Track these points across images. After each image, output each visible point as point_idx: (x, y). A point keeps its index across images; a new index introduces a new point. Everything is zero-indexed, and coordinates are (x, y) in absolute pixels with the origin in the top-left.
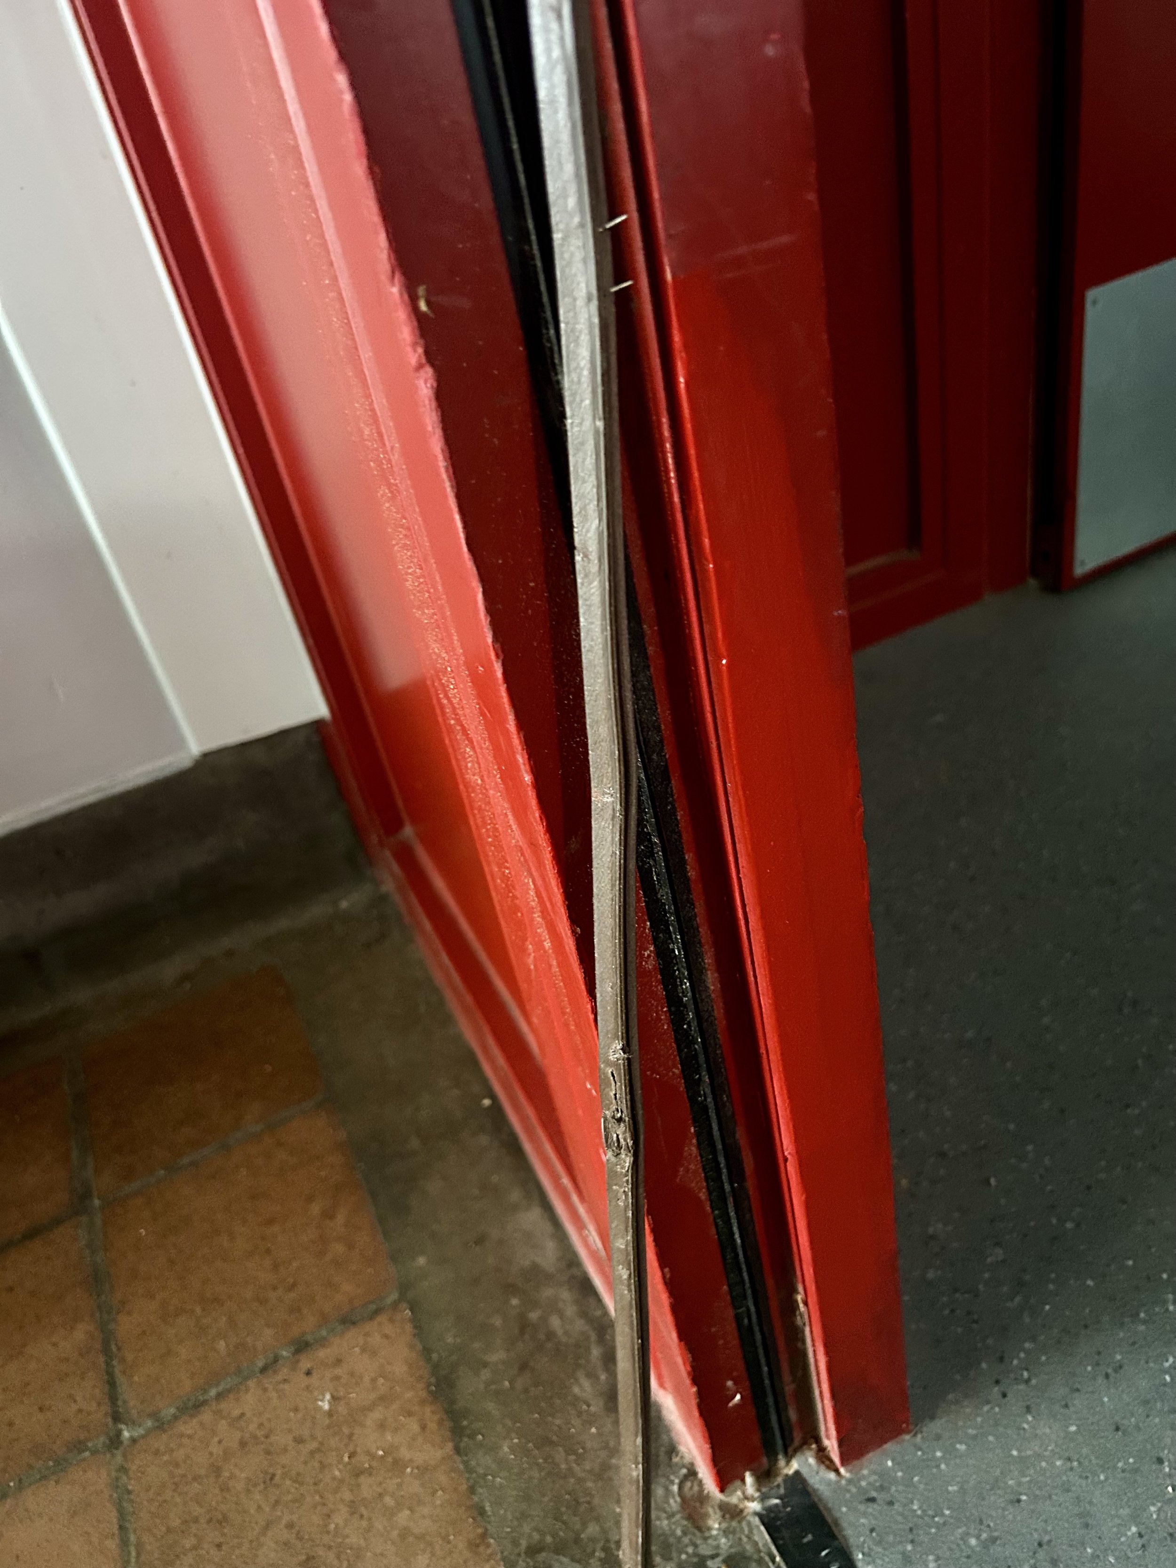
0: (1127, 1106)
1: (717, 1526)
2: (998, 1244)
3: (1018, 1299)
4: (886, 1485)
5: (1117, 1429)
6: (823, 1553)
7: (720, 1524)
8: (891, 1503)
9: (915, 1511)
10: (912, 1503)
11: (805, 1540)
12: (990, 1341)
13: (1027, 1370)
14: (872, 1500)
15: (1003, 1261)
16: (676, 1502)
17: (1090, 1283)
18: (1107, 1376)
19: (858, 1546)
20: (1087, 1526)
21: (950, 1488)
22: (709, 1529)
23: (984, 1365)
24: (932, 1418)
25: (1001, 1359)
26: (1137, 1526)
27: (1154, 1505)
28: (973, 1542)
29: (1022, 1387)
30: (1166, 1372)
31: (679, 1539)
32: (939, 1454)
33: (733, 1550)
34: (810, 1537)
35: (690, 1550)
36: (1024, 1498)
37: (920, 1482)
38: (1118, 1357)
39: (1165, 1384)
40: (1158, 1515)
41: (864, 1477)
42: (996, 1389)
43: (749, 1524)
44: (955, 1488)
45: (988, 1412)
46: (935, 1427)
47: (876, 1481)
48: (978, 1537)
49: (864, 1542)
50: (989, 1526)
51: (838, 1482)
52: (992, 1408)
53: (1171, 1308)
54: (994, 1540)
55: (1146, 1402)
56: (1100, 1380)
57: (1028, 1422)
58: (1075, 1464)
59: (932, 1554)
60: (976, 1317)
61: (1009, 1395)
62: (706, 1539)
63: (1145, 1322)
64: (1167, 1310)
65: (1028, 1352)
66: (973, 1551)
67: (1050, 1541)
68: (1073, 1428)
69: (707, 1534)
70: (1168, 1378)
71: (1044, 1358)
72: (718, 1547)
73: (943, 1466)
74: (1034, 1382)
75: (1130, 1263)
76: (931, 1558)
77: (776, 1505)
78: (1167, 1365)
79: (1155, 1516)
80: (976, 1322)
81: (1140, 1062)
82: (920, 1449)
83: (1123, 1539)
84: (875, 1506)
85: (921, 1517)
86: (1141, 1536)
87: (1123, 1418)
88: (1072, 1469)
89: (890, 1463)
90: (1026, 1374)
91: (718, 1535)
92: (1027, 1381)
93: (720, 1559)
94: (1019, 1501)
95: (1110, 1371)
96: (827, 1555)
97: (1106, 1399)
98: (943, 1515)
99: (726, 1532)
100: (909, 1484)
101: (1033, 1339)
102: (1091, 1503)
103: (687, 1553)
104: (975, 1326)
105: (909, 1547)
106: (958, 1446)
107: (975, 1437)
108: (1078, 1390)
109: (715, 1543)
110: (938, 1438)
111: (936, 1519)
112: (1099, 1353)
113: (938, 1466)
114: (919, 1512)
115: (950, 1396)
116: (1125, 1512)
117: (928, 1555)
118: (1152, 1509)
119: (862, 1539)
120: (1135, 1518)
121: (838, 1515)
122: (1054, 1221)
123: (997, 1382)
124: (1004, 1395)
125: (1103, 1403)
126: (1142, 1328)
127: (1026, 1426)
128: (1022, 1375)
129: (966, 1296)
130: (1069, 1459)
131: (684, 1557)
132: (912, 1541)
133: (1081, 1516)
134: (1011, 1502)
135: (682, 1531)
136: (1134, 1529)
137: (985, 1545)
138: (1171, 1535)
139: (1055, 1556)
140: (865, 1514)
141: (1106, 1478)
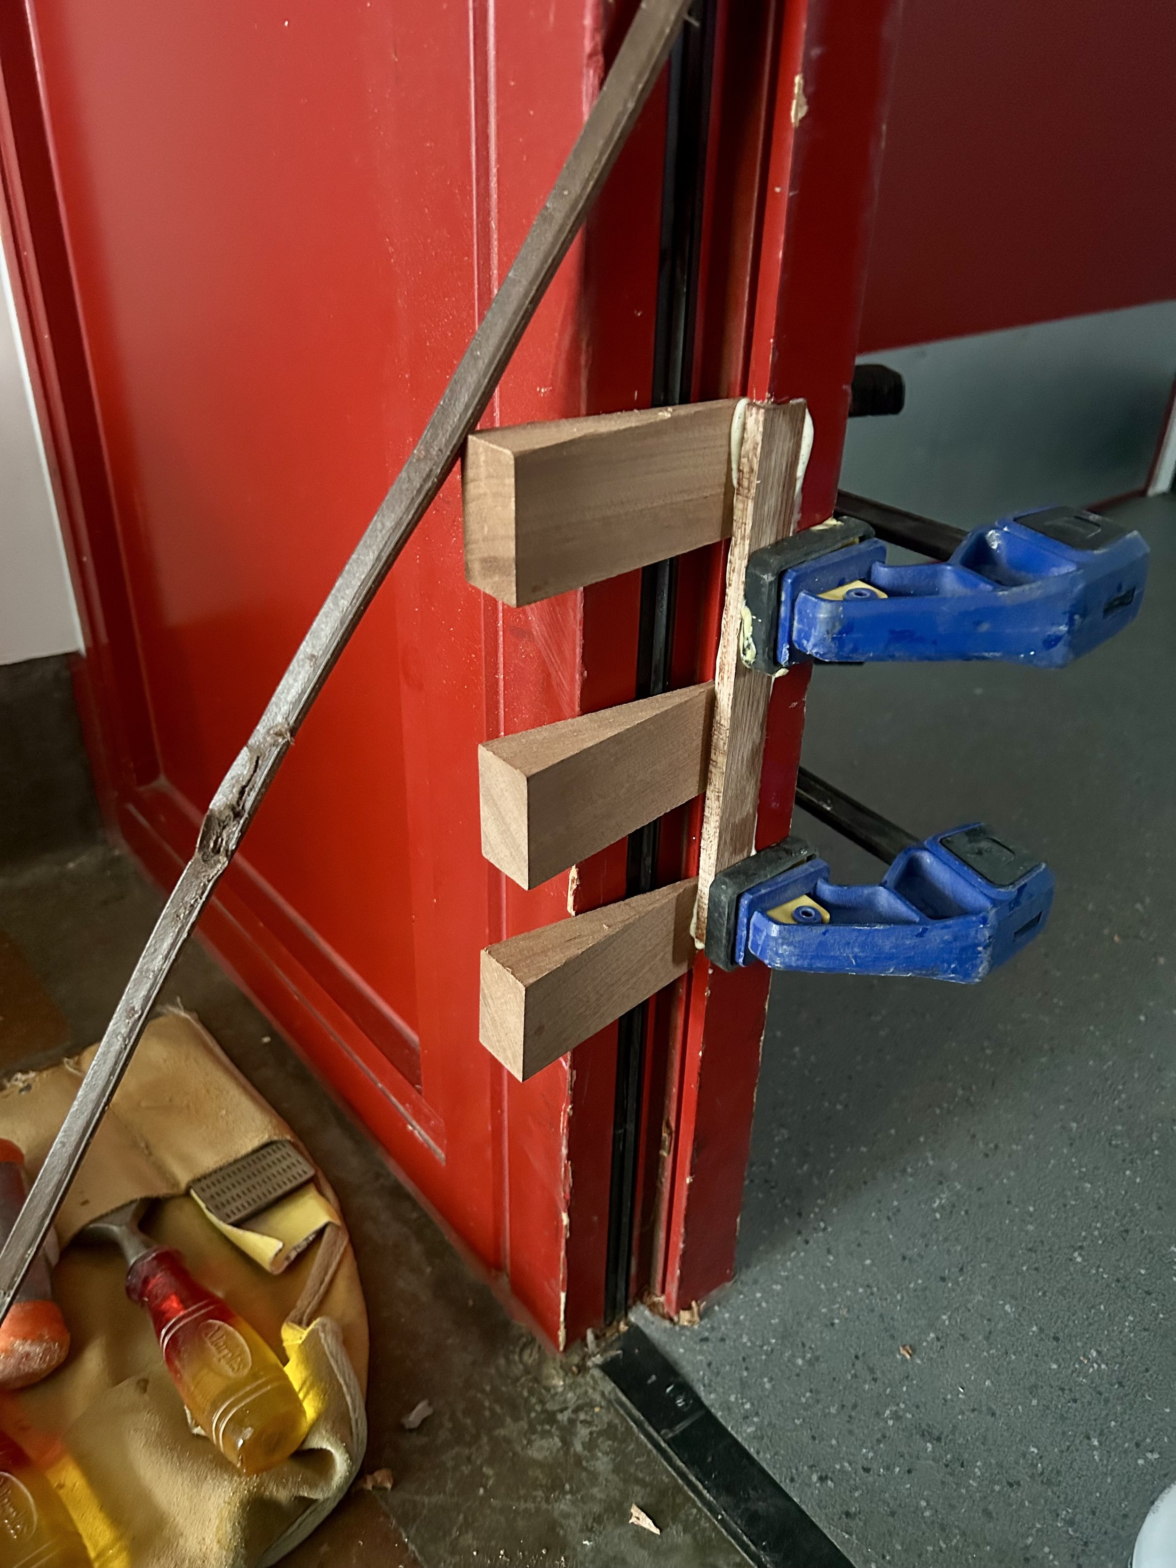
0: (871, 1014)
1: (562, 1383)
2: (782, 1126)
3: (806, 1167)
4: (715, 1326)
5: (904, 1258)
6: (669, 1390)
7: (564, 1381)
8: (723, 1340)
9: (745, 1343)
10: (741, 1337)
11: (649, 1382)
12: (787, 1201)
13: (822, 1220)
14: (705, 1340)
15: (789, 1139)
17: (864, 1149)
18: (889, 1219)
20: (892, 1337)
21: (773, 1321)
22: (555, 1387)
23: (786, 1220)
24: (748, 1266)
25: (800, 1214)
26: (935, 1331)
27: (945, 1314)
28: (800, 1362)
29: (821, 1234)
30: (935, 1211)
31: (527, 1400)
32: (758, 1295)
33: (580, 1402)
34: (654, 1378)
35: (538, 1408)
36: (837, 1321)
37: (745, 1319)
38: (895, 1203)
39: (936, 1220)
40: (950, 1321)
42: (799, 1238)
43: (593, 1377)
44: (777, 1320)
45: (795, 1257)
46: (746, 1276)
47: (707, 1323)
48: (803, 1358)
49: (704, 1375)
50: (810, 1348)
51: (671, 1329)
52: (798, 1253)
53: (931, 1162)
54: (817, 1359)
55: (923, 1236)
56: (884, 1222)
57: (830, 1261)
58: (875, 1289)
59: (765, 1376)
60: (773, 1184)
61: (811, 1242)
62: (552, 1396)
63: (912, 1175)
64: (927, 1165)
65: (821, 1207)
66: (801, 1370)
67: (864, 1354)
68: (868, 1262)
69: (552, 1392)
70: (938, 1216)
71: (835, 1210)
72: (565, 1401)
73: (764, 1305)
74: (830, 1229)
75: (893, 1131)
76: (766, 1380)
77: (618, 1356)
78: (935, 1205)
79: (947, 1323)
80: (774, 1188)
82: (741, 1293)
83: (925, 1344)
84: (709, 1344)
85: (750, 1348)
86: (938, 1339)
87: (908, 1249)
88: (872, 1294)
89: (717, 1307)
90: (822, 1225)
91: (564, 1391)
92: (825, 1229)
93: (570, 1410)
94: (833, 1324)
95: (890, 1214)
96: (671, 1391)
97: (891, 1237)
98: (769, 1343)
99: (571, 1387)
100: (736, 1322)
101: (824, 1196)
102: (892, 1318)
103: (536, 1412)
104: (774, 1191)
105: (745, 1374)
106: (774, 1287)
107: (787, 1278)
108: (867, 1232)
109: (562, 1399)
110: (756, 1282)
111: (765, 1348)
112: (879, 1202)
113: (759, 1305)
114: (749, 1344)
115: (762, 1248)
116: (922, 1322)
117: (762, 1378)
118: (944, 1317)
119: (701, 1373)
120: (931, 1326)
121: (676, 1356)
122: (826, 1104)
123: (799, 1233)
124: (807, 1242)
125: (889, 1240)
126: (911, 1179)
127: (829, 1264)
128: (819, 1225)
129: (762, 1168)
130: (869, 1286)
131: (533, 1414)
132: (747, 1369)
133: (886, 1330)
134: (826, 1326)
135: (529, 1392)
136: (932, 1335)
137: (810, 1363)
138: (963, 1335)
139: (871, 1365)
140: (701, 1352)
141: (902, 1298)
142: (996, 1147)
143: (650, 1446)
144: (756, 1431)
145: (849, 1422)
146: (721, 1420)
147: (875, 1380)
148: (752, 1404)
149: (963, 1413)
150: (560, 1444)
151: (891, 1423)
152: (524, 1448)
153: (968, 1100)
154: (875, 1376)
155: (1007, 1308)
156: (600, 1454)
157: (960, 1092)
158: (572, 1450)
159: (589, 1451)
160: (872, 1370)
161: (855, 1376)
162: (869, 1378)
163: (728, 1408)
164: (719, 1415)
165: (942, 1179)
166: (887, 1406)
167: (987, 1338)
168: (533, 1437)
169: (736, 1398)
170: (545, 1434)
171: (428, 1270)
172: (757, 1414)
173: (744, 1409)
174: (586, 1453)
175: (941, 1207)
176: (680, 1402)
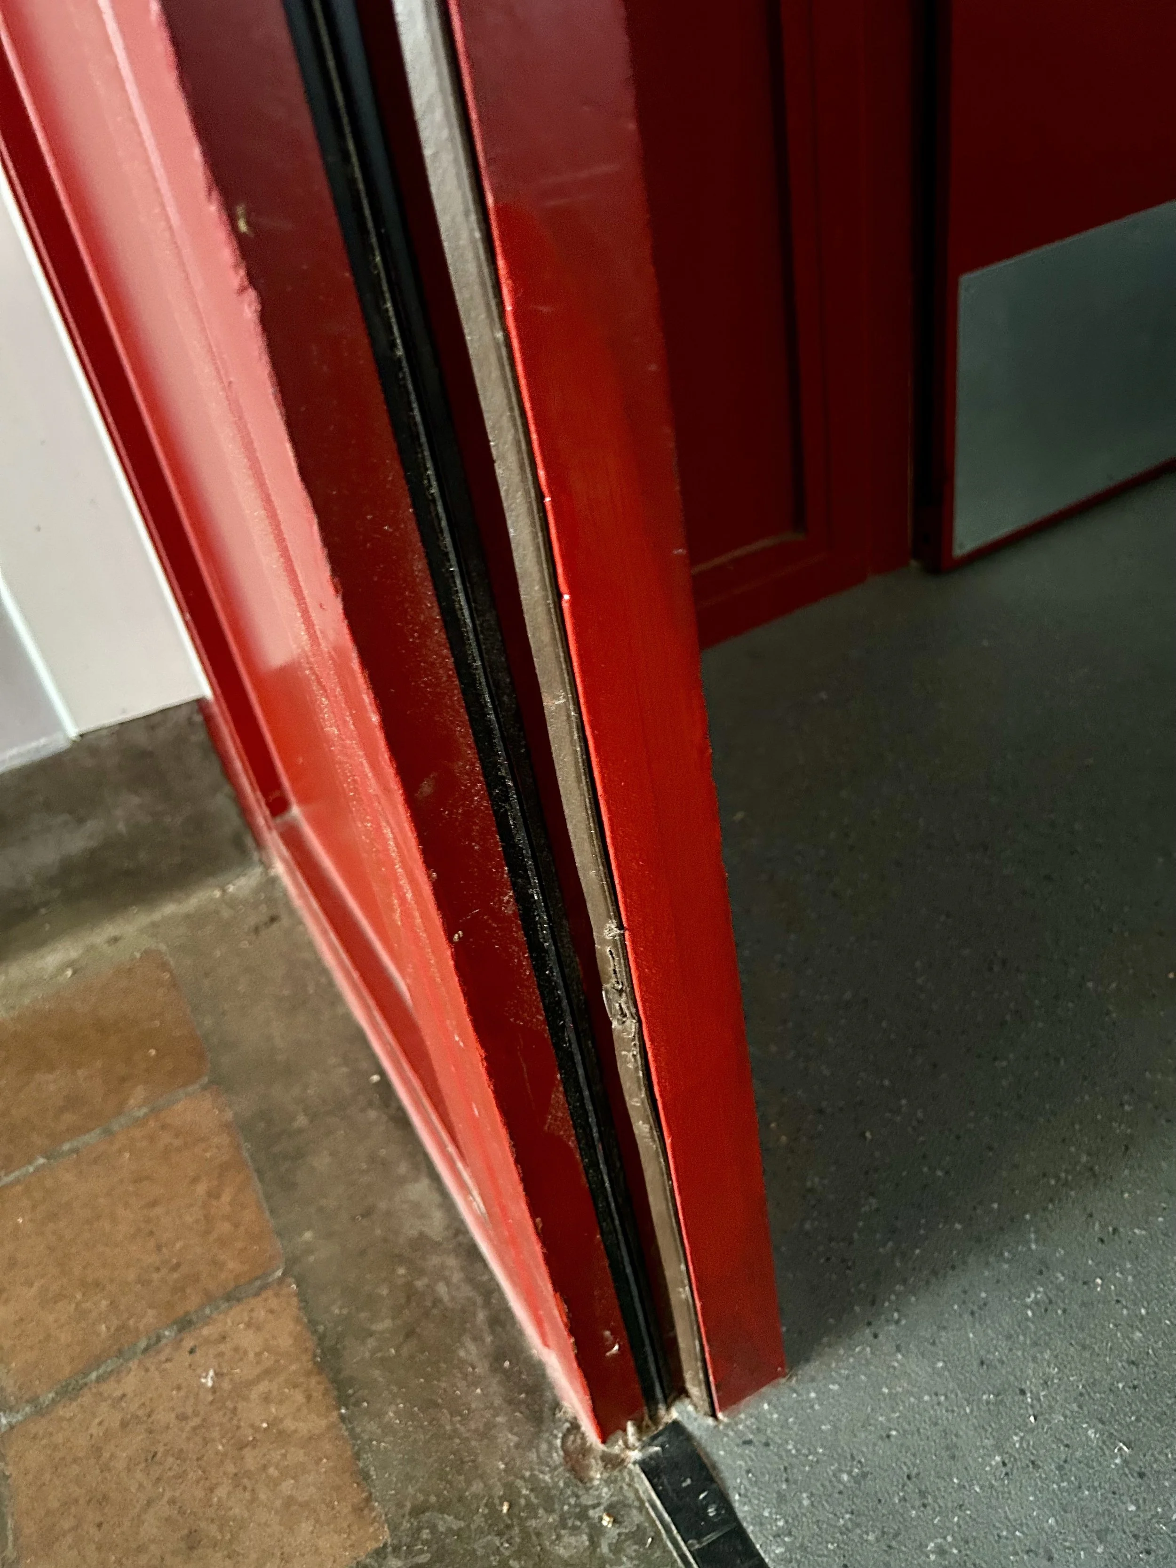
0: (995, 1059)
1: (598, 1476)
2: (872, 1194)
3: (890, 1244)
4: (763, 1427)
5: (982, 1363)
6: (702, 1496)
7: (601, 1474)
8: (767, 1444)
9: (790, 1450)
10: (787, 1442)
11: (684, 1485)
12: (862, 1286)
13: (897, 1310)
14: (749, 1442)
15: (877, 1210)
16: (558, 1455)
17: (958, 1226)
18: (972, 1313)
19: (734, 1488)
20: (953, 1457)
21: (823, 1427)
22: (591, 1479)
23: (857, 1309)
24: (807, 1360)
25: (873, 1303)
26: (1000, 1454)
27: (1016, 1434)
28: (845, 1477)
29: (892, 1327)
30: (1028, 1307)
31: (562, 1492)
32: (813, 1395)
33: (615, 1499)
34: (689, 1481)
35: (572, 1501)
36: (894, 1433)
37: (795, 1423)
38: (983, 1295)
39: (1027, 1319)
40: (1021, 1444)
41: (741, 1421)
42: (867, 1331)
43: (630, 1473)
44: (829, 1427)
45: (859, 1353)
46: (811, 1369)
47: (752, 1424)
48: (849, 1473)
49: (741, 1483)
50: (860, 1462)
51: (716, 1427)
52: (864, 1349)
53: (1033, 1246)
54: (864, 1475)
55: (1009, 1337)
56: (967, 1317)
57: (897, 1361)
58: (942, 1398)
59: (805, 1491)
60: (850, 1264)
61: (881, 1337)
62: (587, 1490)
63: (1008, 1261)
64: (1030, 1249)
65: (898, 1295)
66: (845, 1486)
67: (918, 1474)
68: (940, 1364)
69: (588, 1485)
70: (1030, 1313)
71: (913, 1299)
72: (599, 1497)
73: (817, 1407)
74: (903, 1322)
75: (995, 1206)
76: (805, 1495)
77: (657, 1453)
78: (1029, 1300)
79: (1017, 1445)
80: (849, 1268)
81: (1008, 1018)
82: (795, 1391)
83: (988, 1469)
84: (752, 1448)
85: (796, 1456)
86: (1004, 1464)
87: (988, 1352)
88: (939, 1404)
89: (766, 1406)
90: (896, 1315)
91: (599, 1485)
92: (897, 1322)
93: (602, 1507)
94: (888, 1436)
95: (975, 1308)
96: (704, 1498)
97: (971, 1335)
98: (816, 1453)
99: (608, 1482)
100: (784, 1425)
101: (904, 1282)
102: (956, 1435)
103: (569, 1504)
104: (848, 1272)
105: (784, 1486)
106: (831, 1386)
107: (847, 1377)
108: (945, 1328)
109: (596, 1493)
110: (813, 1380)
111: (810, 1457)
112: (965, 1292)
113: (812, 1407)
114: (794, 1452)
115: (825, 1340)
116: (988, 1443)
117: (801, 1493)
118: (1016, 1438)
119: (738, 1481)
120: (999, 1448)
121: (715, 1458)
122: (925, 1169)
123: (869, 1324)
124: (876, 1336)
125: (968, 1339)
126: (1006, 1266)
127: (896, 1364)
128: (892, 1317)
129: (842, 1244)
130: (936, 1394)
131: (566, 1508)
132: (787, 1480)
133: (948, 1448)
134: (881, 1437)
135: (565, 1483)
136: (998, 1458)
137: (857, 1480)
138: (1033, 1463)
139: (923, 1488)
140: (742, 1457)
141: (972, 1411)
142: (1115, 1230)
143: (675, 1554)
144: (785, 1552)
145: (886, 1551)
146: (751, 1536)
147: (924, 1506)
148: (787, 1522)
149: (1016, 1554)
150: (587, 1543)
151: (933, 1557)
152: (553, 1543)
153: (1091, 1169)
154: (926, 1501)
155: (1091, 1433)
156: (625, 1559)
157: (1084, 1159)
158: (598, 1550)
159: (614, 1554)
160: (923, 1494)
161: (904, 1499)
162: (917, 1503)
163: (760, 1521)
164: (750, 1529)
165: (1043, 1268)
166: (931, 1539)
167: (1060, 1468)
168: (563, 1532)
169: (770, 1513)
170: (575, 1530)
171: (489, 1339)
172: (790, 1534)
173: (776, 1526)
174: (611, 1556)
175: (1037, 1302)
176: (711, 1512)
